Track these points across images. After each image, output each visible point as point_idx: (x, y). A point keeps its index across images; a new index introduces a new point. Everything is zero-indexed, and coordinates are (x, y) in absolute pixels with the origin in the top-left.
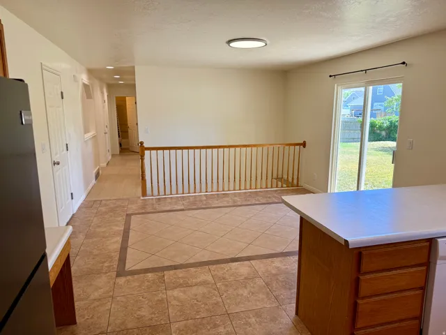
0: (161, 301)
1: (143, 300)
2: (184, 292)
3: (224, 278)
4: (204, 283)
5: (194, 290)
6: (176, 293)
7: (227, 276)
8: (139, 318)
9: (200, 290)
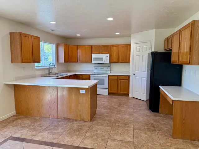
0: (136, 138)
1: (145, 140)
2: (125, 138)
3: (102, 140)
4: (114, 140)
5: (120, 138)
6: (129, 139)
7: (100, 140)
8: (145, 134)
9: (117, 137)
